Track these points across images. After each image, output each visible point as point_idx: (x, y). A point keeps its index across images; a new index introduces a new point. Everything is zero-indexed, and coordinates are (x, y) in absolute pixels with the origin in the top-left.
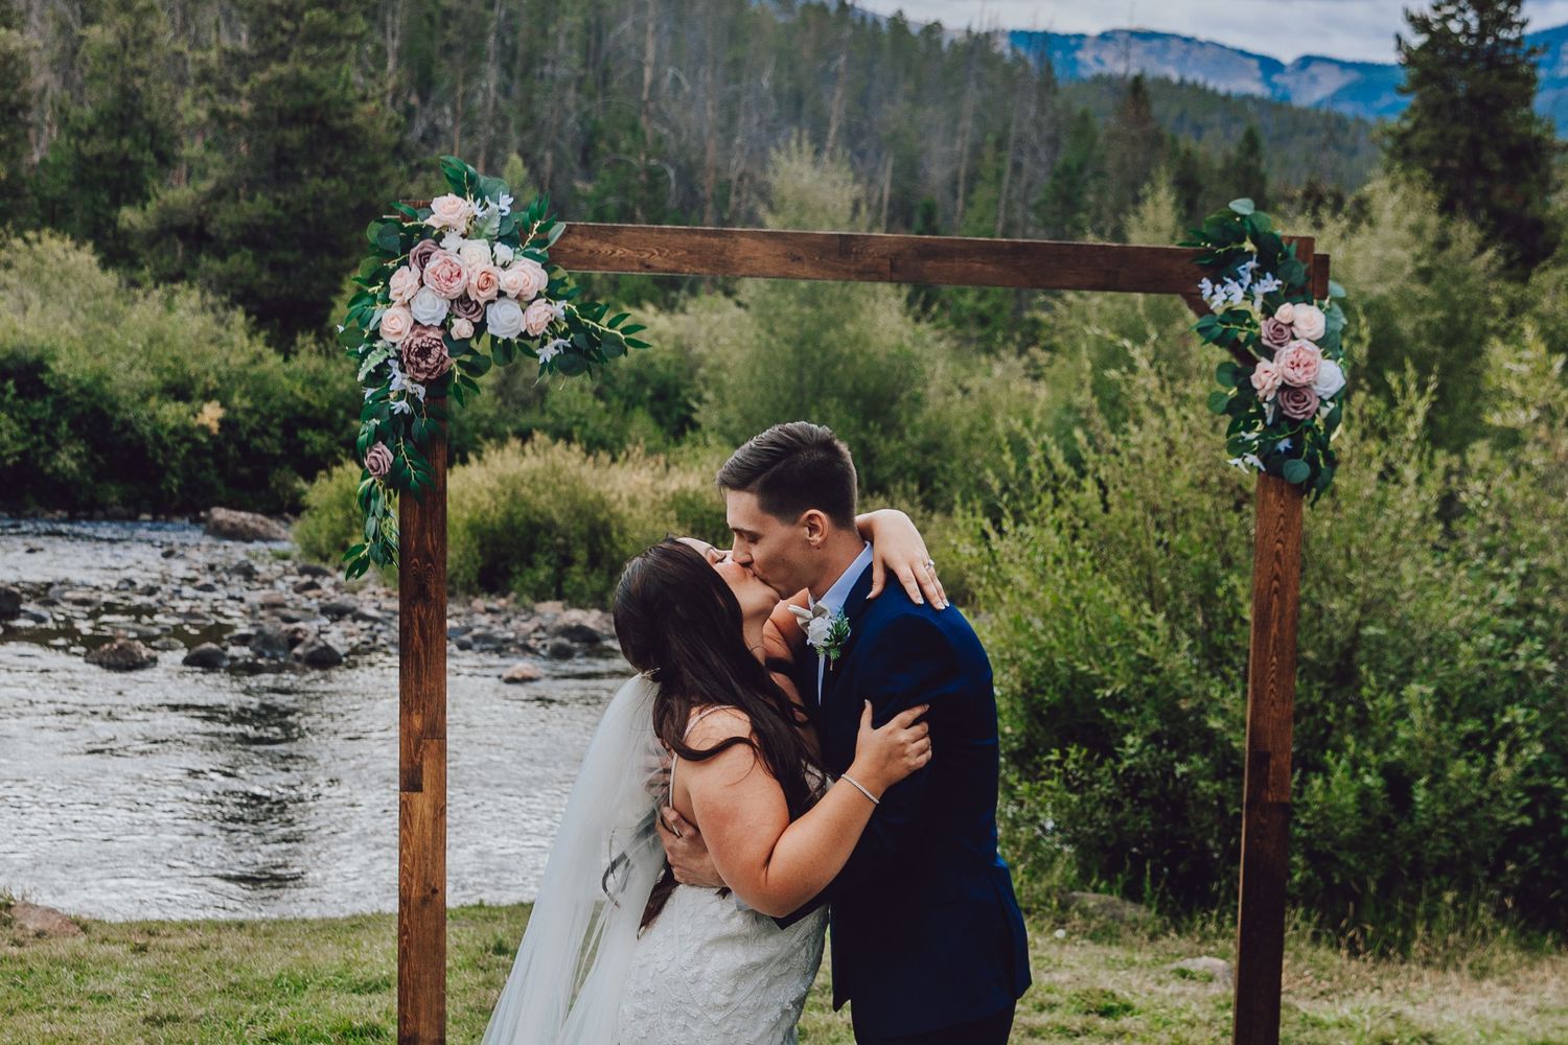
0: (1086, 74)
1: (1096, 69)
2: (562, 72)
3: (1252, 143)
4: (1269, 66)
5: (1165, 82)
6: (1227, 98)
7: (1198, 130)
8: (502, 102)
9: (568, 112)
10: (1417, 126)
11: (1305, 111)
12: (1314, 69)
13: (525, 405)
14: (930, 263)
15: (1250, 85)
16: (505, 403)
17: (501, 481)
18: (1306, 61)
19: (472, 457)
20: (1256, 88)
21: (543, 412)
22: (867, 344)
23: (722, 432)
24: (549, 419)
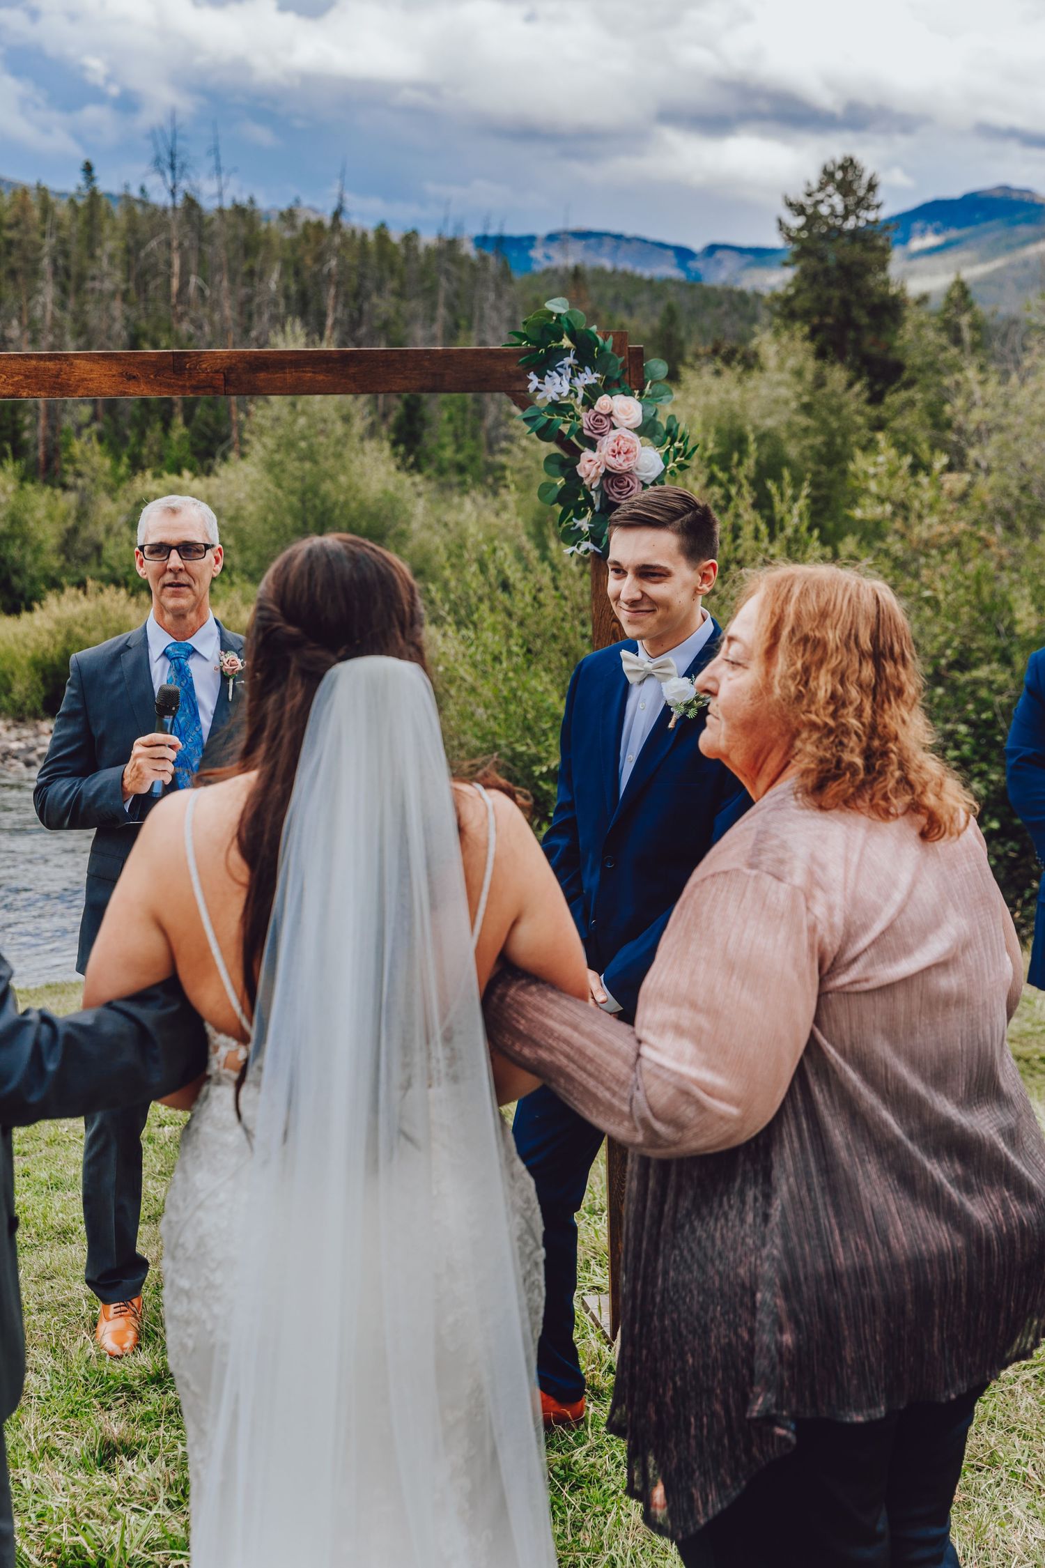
0: (537, 268)
1: (546, 264)
2: (108, 285)
3: (671, 316)
4: (683, 254)
5: (600, 272)
6: (650, 282)
7: (630, 308)
8: (58, 313)
9: (113, 319)
10: (798, 292)
11: (714, 290)
12: (719, 255)
13: (85, 559)
14: (262, 375)
15: (667, 270)
16: (68, 559)
17: (58, 622)
18: (712, 249)
19: (36, 606)
20: (674, 273)
21: (99, 565)
22: (358, 491)
23: (244, 571)
24: (105, 570)
